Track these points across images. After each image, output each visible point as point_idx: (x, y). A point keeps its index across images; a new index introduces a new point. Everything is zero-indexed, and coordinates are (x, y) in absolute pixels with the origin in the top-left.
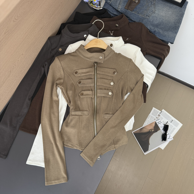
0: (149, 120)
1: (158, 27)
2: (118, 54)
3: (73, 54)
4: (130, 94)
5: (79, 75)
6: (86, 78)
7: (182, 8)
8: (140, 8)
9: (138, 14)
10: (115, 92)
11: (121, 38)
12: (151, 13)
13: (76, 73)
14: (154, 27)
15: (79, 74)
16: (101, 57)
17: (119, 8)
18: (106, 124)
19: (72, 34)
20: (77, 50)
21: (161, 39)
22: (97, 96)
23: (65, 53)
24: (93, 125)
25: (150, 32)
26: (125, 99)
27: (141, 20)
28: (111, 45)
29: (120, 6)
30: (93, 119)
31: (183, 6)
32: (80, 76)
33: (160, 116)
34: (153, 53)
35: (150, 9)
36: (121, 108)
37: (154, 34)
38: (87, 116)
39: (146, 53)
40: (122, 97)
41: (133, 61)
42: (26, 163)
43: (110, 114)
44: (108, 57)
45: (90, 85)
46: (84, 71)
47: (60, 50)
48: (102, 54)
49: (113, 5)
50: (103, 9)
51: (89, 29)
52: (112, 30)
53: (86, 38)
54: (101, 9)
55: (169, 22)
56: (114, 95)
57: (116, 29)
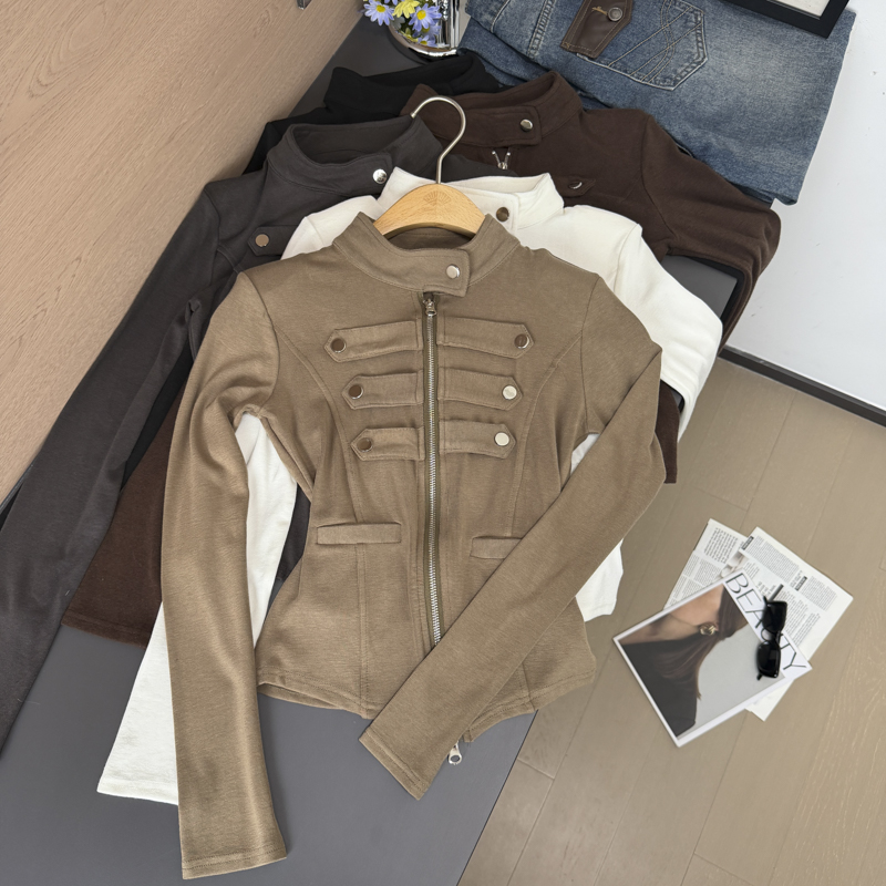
0: (692, 577)
1: (719, 130)
2: (535, 251)
3: (321, 258)
4: (598, 439)
5: (352, 355)
6: (384, 371)
7: (830, 44)
8: (632, 45)
9: (626, 71)
10: (523, 430)
11: (546, 182)
12: (687, 64)
13: (338, 345)
14: (699, 127)
15: (352, 348)
16: (454, 271)
17: (535, 46)
18: (487, 585)
19: (317, 165)
20: (342, 238)
21: (738, 182)
22: (441, 452)
23: (286, 256)
24: (422, 591)
25: (682, 151)
26: (573, 467)
27: (638, 97)
28: (503, 213)
29: (538, 36)
30: (420, 561)
31: (832, 34)
32: (353, 362)
33: (744, 560)
34: (701, 249)
35: (680, 48)
36: (556, 508)
37: (704, 161)
38: (394, 549)
39: (670, 248)
40: (562, 455)
41: (609, 284)
42: (99, 791)
43: (506, 538)
44: (486, 271)
45: (403, 403)
46: (377, 334)
47: (262, 240)
48: (459, 253)
49: (507, 31)
50: (460, 53)
51: (397, 142)
52: (506, 148)
53: (384, 185)
54: (451, 56)
55: (771, 107)
56: (522, 449)
57: (523, 142)
